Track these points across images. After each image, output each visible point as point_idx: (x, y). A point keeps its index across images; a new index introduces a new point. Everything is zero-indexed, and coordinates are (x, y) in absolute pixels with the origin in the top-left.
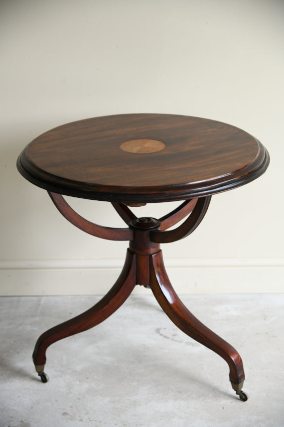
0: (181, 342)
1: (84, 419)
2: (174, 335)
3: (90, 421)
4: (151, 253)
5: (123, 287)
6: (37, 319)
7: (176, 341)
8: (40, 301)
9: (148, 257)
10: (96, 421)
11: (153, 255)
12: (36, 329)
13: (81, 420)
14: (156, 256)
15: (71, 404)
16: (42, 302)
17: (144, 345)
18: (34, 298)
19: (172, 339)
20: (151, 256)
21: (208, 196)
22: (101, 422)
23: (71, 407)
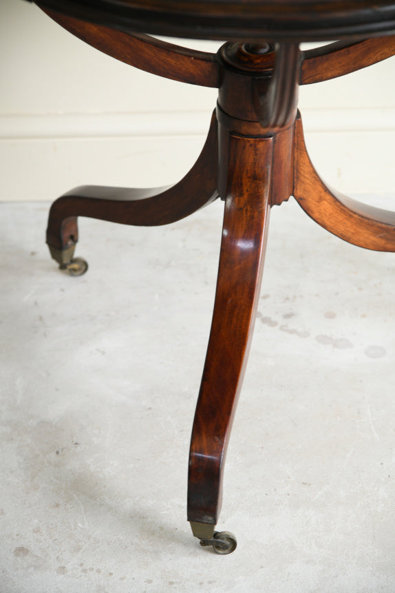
0: (305, 335)
1: (69, 567)
2: (288, 316)
3: (84, 571)
7: (292, 332)
10: (99, 571)
13: (62, 570)
15: (36, 521)
19: (282, 328)
22: (111, 574)
23: (37, 531)
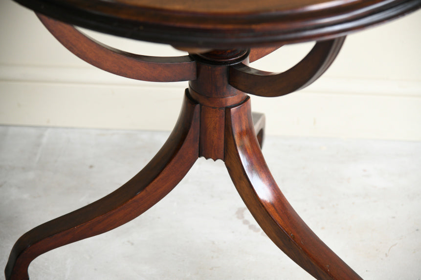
4: (229, 104)
5: (173, 161)
6: (31, 175)
8: (41, 136)
9: (223, 111)
11: (233, 110)
12: (26, 196)
14: (238, 111)
16: (44, 140)
17: (213, 243)
18: (32, 131)
20: (228, 109)
21: (339, 38)
